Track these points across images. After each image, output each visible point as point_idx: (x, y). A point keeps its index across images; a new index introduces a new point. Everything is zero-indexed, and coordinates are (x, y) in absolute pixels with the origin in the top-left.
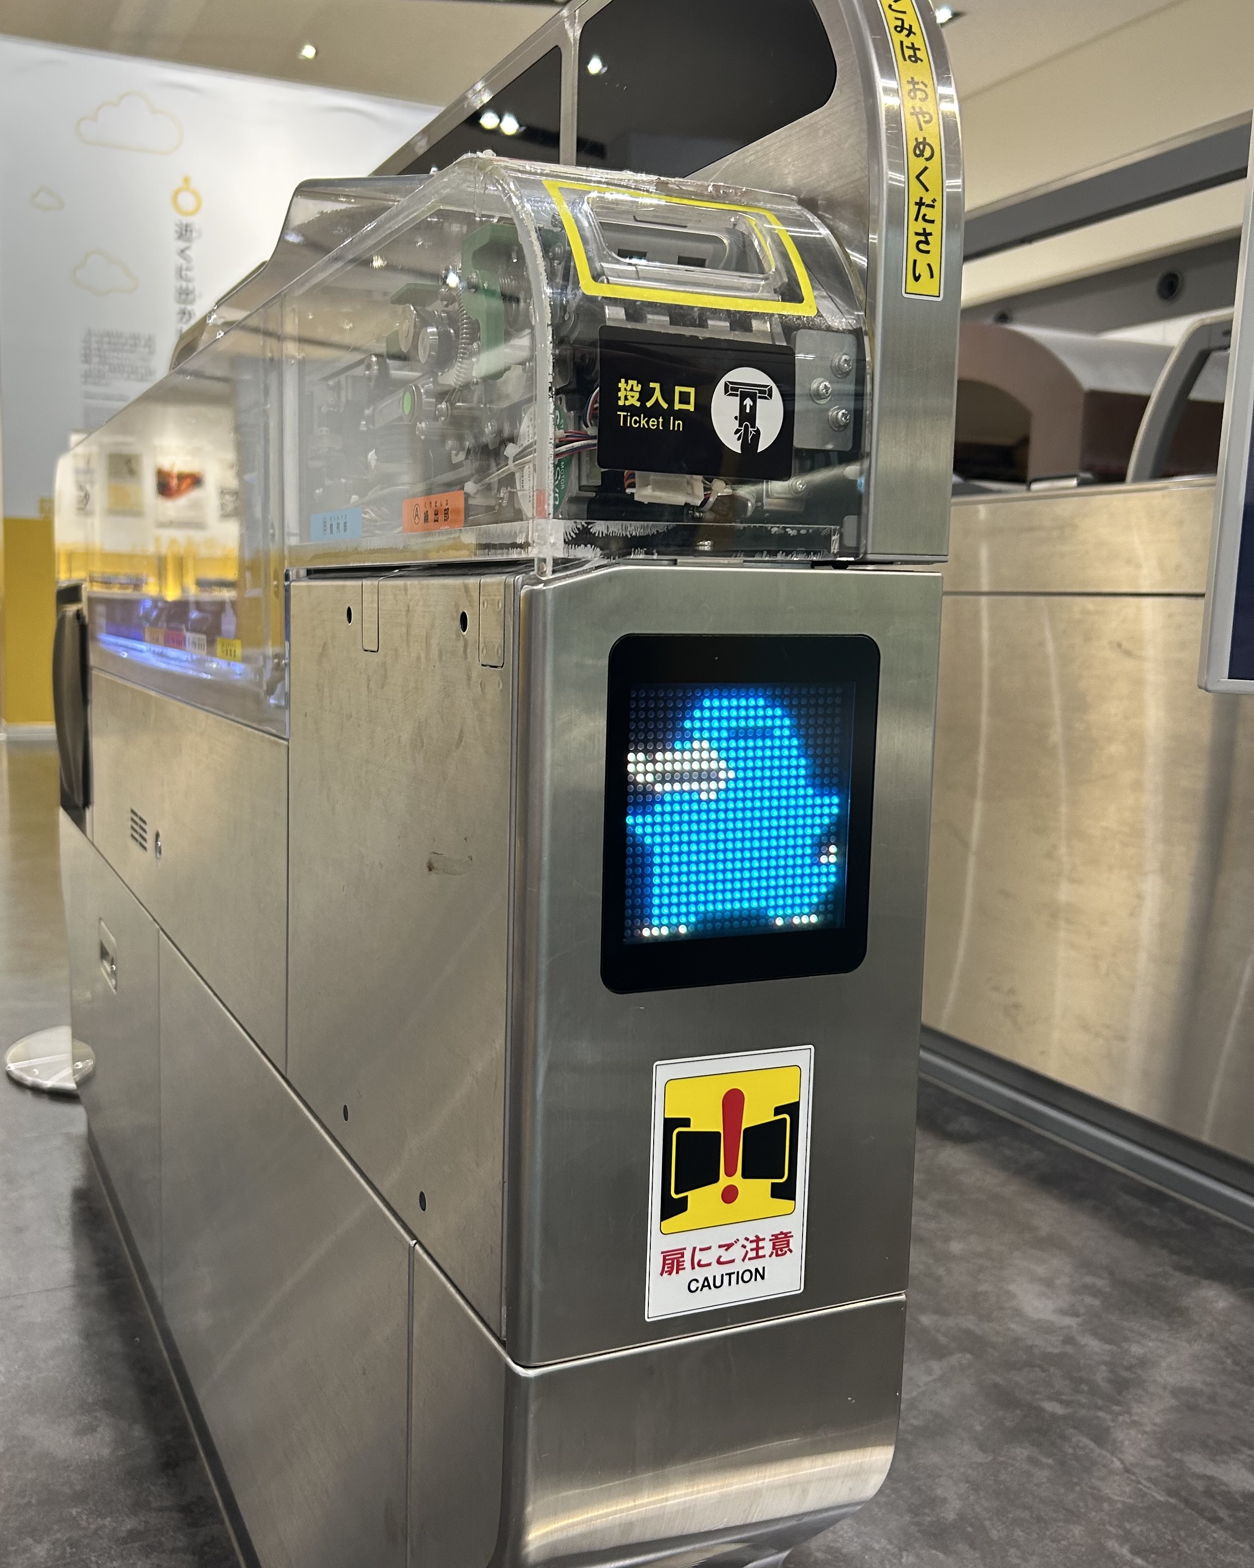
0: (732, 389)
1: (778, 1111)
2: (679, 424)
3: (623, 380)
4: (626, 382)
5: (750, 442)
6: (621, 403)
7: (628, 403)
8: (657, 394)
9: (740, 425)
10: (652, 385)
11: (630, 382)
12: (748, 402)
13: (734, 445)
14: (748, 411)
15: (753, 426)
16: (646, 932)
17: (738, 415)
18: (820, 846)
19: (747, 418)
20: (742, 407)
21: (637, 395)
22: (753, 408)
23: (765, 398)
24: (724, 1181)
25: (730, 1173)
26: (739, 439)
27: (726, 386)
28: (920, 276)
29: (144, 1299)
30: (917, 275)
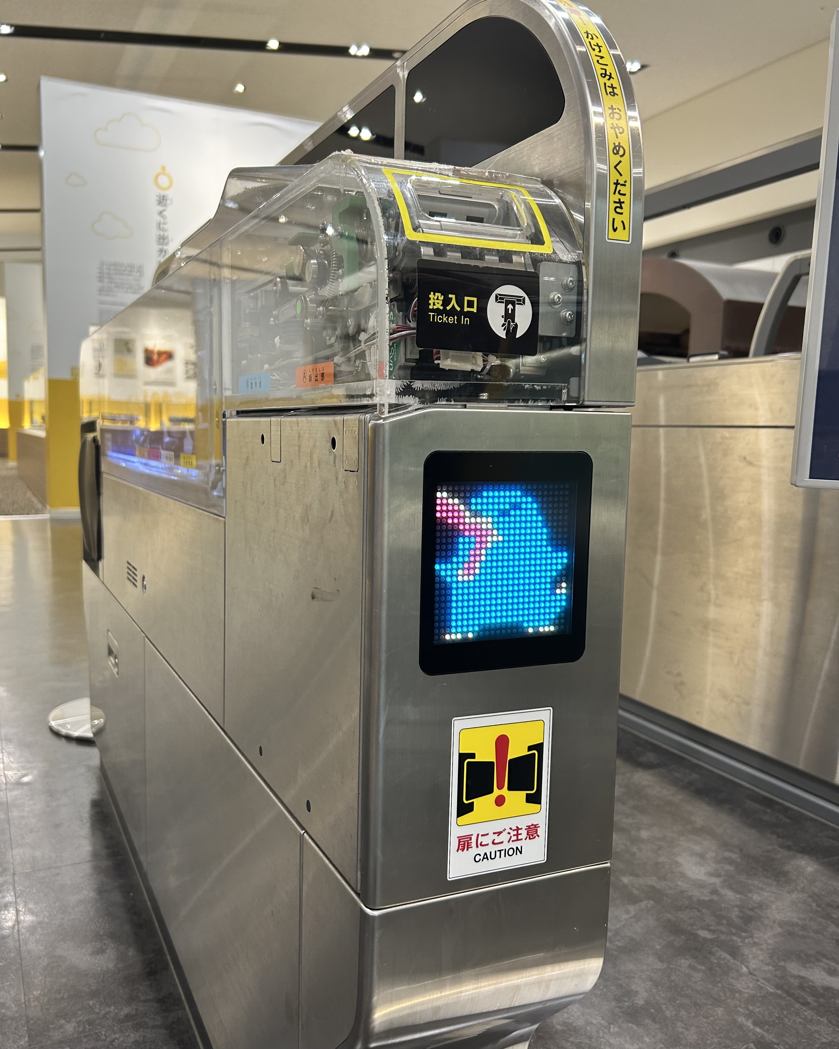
0: (500, 298)
1: (530, 748)
2: (467, 320)
3: (432, 293)
4: (434, 294)
5: (511, 331)
6: (431, 307)
7: (435, 307)
8: (454, 301)
9: (505, 321)
10: (450, 296)
11: (437, 294)
12: (510, 307)
13: (502, 334)
14: (510, 312)
15: (513, 321)
16: (447, 637)
17: (504, 315)
18: (556, 583)
19: (509, 316)
20: (507, 310)
21: (441, 302)
22: (513, 310)
23: (521, 304)
24: (497, 792)
25: (500, 787)
26: (504, 330)
27: (496, 296)
28: (617, 228)
29: (136, 868)
30: (615, 228)
